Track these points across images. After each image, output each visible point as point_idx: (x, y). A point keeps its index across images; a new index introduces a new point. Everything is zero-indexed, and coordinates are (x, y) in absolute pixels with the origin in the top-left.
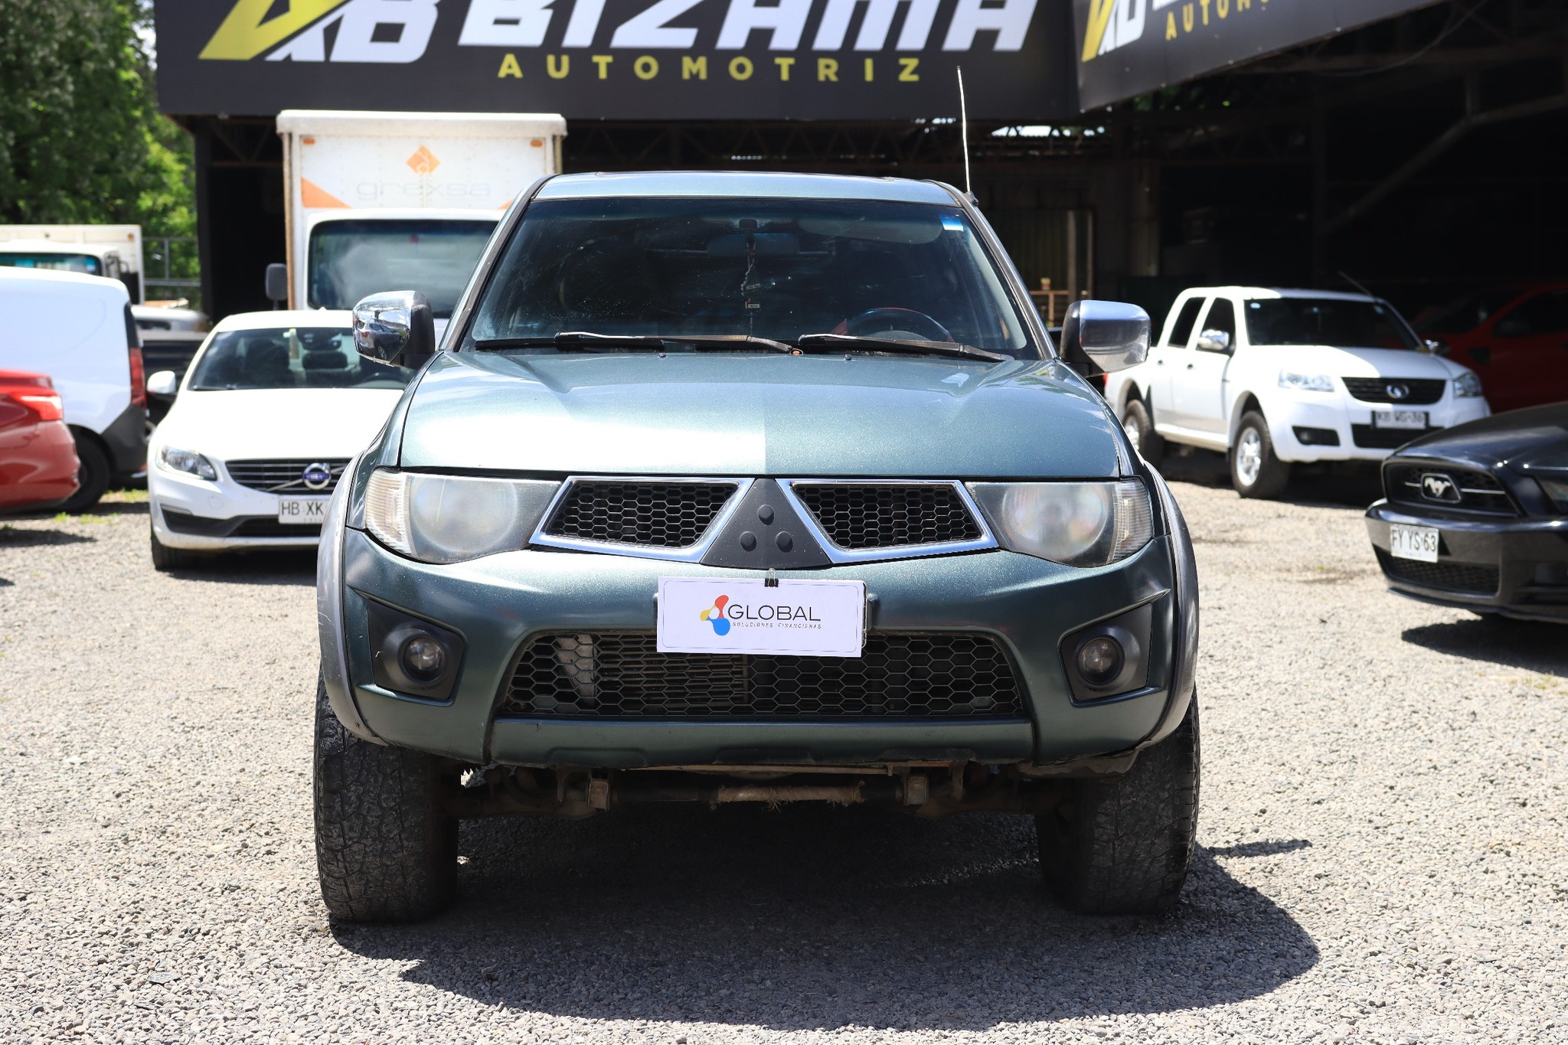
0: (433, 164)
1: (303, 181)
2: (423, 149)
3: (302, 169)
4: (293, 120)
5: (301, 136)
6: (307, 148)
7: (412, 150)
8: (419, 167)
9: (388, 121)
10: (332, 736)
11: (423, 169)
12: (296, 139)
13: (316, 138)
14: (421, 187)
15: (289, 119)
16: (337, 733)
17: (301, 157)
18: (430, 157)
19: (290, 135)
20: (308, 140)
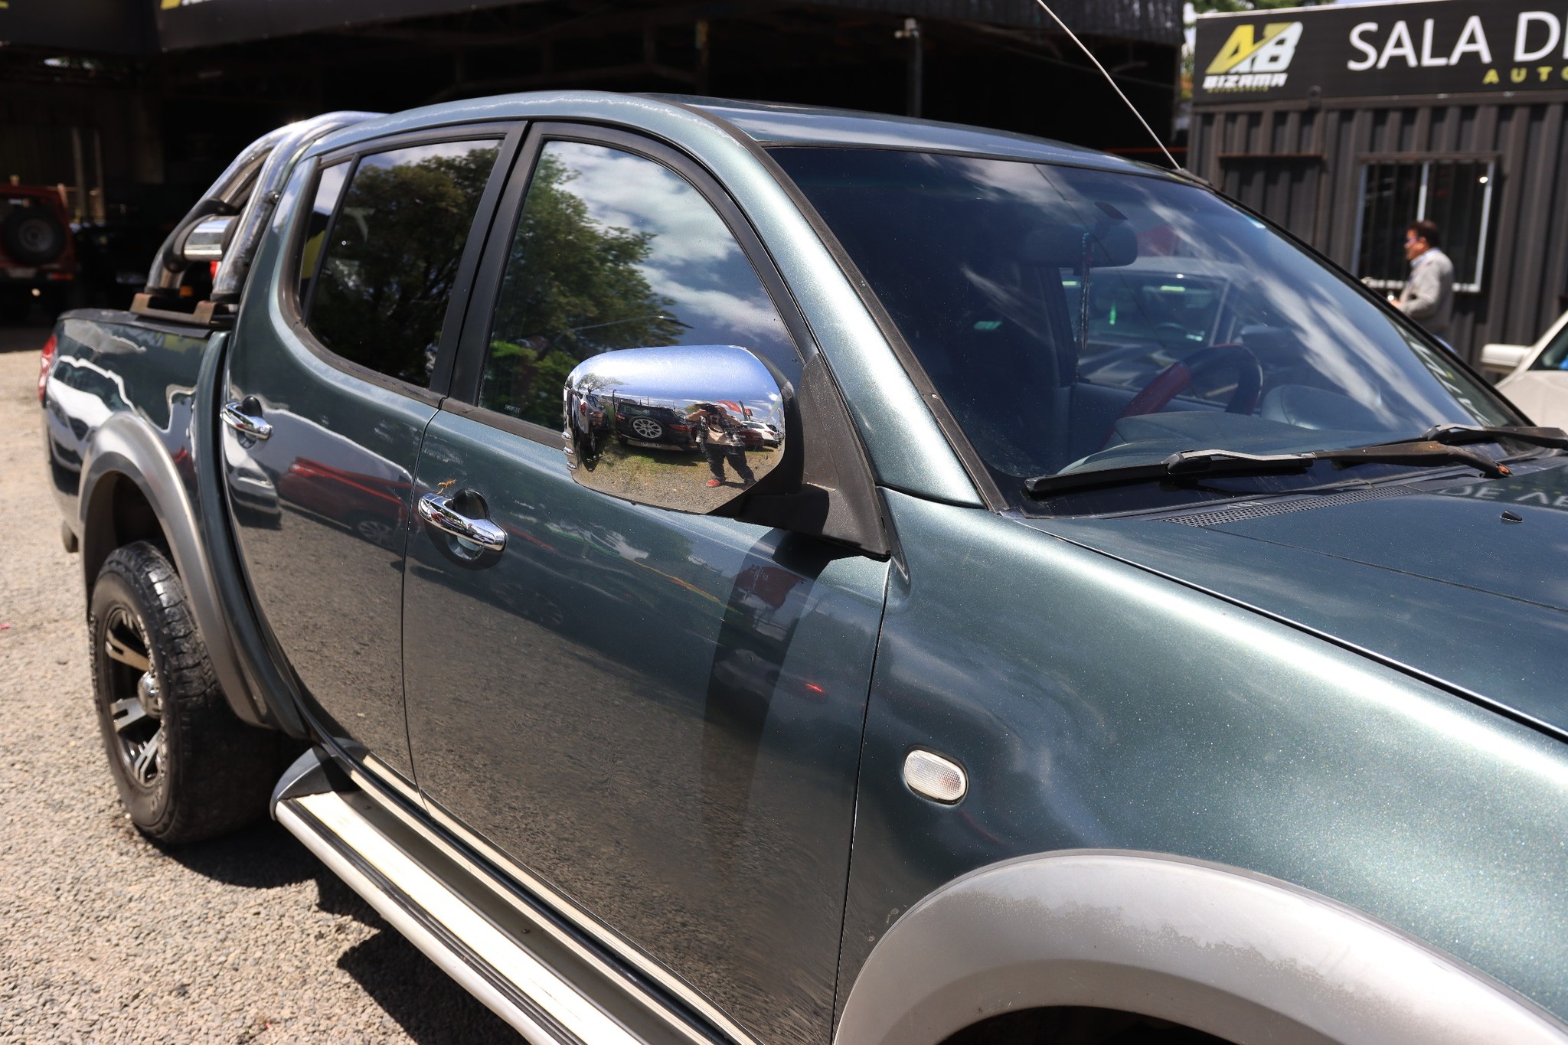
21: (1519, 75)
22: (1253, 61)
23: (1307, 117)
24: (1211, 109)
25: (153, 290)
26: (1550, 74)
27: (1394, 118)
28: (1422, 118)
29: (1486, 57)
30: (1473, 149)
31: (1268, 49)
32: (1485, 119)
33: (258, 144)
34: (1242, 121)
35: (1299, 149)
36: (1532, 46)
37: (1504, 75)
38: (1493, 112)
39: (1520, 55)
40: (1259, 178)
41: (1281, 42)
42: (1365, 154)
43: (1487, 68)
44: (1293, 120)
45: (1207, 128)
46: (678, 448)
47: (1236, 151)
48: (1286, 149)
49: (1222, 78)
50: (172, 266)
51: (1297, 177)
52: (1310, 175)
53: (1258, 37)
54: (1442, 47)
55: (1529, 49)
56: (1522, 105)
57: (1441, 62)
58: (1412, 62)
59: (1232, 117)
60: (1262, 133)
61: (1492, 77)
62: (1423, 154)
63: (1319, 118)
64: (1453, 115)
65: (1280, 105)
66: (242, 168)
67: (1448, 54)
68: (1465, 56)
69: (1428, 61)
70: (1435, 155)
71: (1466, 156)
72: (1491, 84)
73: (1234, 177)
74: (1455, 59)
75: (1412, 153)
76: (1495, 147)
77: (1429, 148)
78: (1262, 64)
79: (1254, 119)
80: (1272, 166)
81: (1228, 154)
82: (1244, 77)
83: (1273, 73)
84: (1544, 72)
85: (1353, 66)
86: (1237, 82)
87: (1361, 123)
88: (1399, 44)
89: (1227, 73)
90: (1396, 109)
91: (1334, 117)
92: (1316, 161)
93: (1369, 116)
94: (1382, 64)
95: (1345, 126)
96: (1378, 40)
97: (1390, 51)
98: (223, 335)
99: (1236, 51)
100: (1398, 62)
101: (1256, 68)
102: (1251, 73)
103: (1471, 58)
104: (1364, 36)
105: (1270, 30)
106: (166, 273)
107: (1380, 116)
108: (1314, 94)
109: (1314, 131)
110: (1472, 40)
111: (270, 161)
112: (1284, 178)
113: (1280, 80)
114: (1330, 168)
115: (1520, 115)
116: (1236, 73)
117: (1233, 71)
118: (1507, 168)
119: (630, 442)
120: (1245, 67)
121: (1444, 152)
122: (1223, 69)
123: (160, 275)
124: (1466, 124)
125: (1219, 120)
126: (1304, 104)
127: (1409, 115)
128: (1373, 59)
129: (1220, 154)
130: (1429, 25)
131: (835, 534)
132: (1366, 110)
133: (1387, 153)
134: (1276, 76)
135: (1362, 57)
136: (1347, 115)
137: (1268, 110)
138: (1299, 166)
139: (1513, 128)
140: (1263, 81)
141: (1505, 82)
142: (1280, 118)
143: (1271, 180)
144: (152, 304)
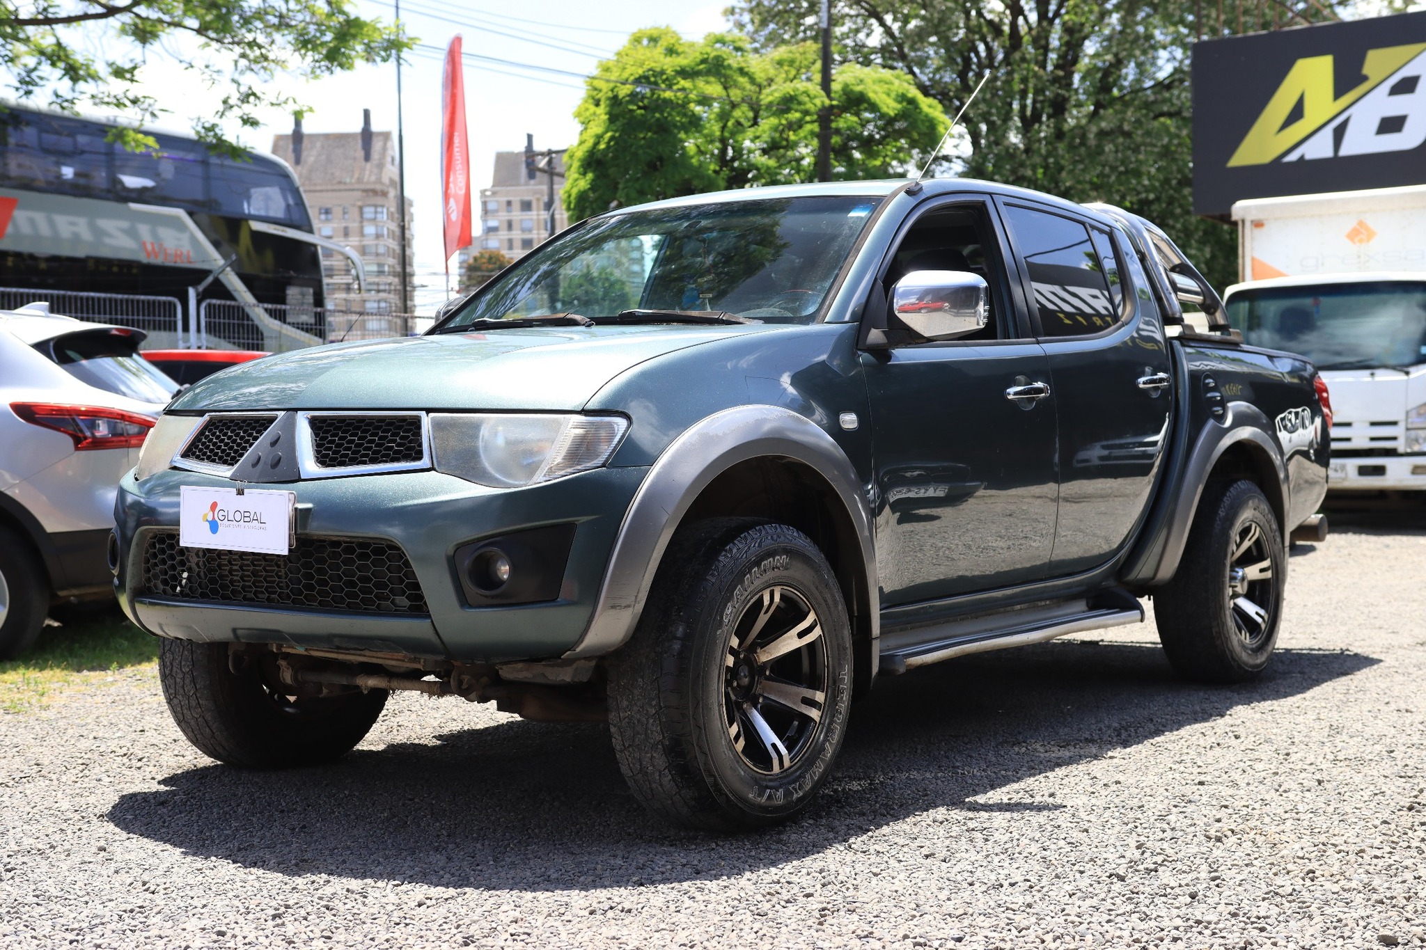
0: (1370, 235)
1: (1253, 259)
2: (1361, 223)
3: (1252, 249)
4: (1245, 208)
5: (1252, 222)
6: (1257, 231)
7: (1351, 224)
8: (1356, 239)
9: (1329, 201)
11: (1361, 241)
12: (1248, 224)
13: (1265, 222)
14: (1359, 257)
15: (1243, 208)
17: (1252, 238)
18: (1367, 229)
19: (1243, 221)
20: (1258, 224)
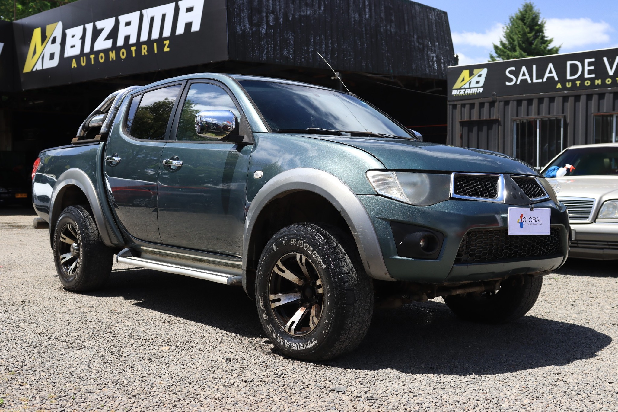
10: (348, 282)
16: (349, 280)
21: (569, 85)
22: (470, 83)
23: (492, 104)
24: (455, 103)
25: (79, 136)
26: (580, 84)
27: (525, 103)
28: (535, 102)
29: (556, 79)
30: (555, 114)
31: (475, 79)
32: (558, 102)
33: (110, 96)
34: (467, 107)
35: (490, 117)
36: (573, 73)
37: (564, 85)
38: (561, 99)
39: (569, 77)
40: (475, 129)
41: (480, 76)
42: (515, 117)
43: (557, 82)
44: (487, 105)
45: (454, 110)
46: (219, 131)
47: (466, 119)
48: (485, 117)
49: (459, 91)
50: (85, 130)
51: (490, 128)
52: (495, 127)
53: (471, 74)
54: (540, 75)
55: (571, 75)
56: (572, 96)
57: (540, 81)
58: (529, 81)
59: (463, 106)
60: (475, 112)
61: (559, 86)
62: (537, 116)
63: (496, 104)
64: (546, 101)
65: (481, 100)
66: (106, 102)
67: (542, 78)
68: (548, 78)
69: (535, 81)
70: (541, 116)
71: (553, 116)
72: (559, 88)
73: (466, 129)
74: (545, 80)
75: (533, 116)
76: (563, 113)
77: (539, 114)
78: (473, 85)
79: (472, 106)
80: (480, 124)
81: (462, 120)
82: (467, 90)
83: (477, 88)
84: (578, 83)
85: (507, 83)
86: (464, 92)
87: (512, 105)
88: (524, 75)
89: (460, 89)
90: (525, 100)
91: (502, 104)
92: (497, 121)
93: (515, 103)
94: (518, 83)
95: (506, 107)
96: (516, 74)
97: (521, 77)
98: (103, 143)
99: (463, 80)
100: (524, 81)
101: (471, 86)
102: (470, 88)
103: (551, 79)
104: (510, 72)
105: (476, 71)
106: (83, 131)
107: (519, 102)
108: (494, 95)
109: (495, 110)
110: (551, 72)
111: (116, 98)
112: (485, 128)
113: (481, 90)
114: (502, 124)
115: (571, 100)
116: (464, 88)
117: (463, 87)
118: (568, 121)
119: (209, 130)
120: (467, 86)
121: (544, 115)
122: (459, 87)
123: (81, 132)
124: (551, 104)
125: (459, 107)
126: (490, 99)
127: (530, 102)
128: (515, 81)
129: (460, 120)
130: (534, 67)
131: (244, 142)
132: (514, 101)
133: (523, 117)
134: (479, 89)
135: (511, 80)
136: (507, 103)
137: (477, 102)
138: (490, 123)
139: (569, 105)
140: (474, 91)
141: (564, 88)
142: (482, 105)
143: (480, 130)
144: (79, 140)
